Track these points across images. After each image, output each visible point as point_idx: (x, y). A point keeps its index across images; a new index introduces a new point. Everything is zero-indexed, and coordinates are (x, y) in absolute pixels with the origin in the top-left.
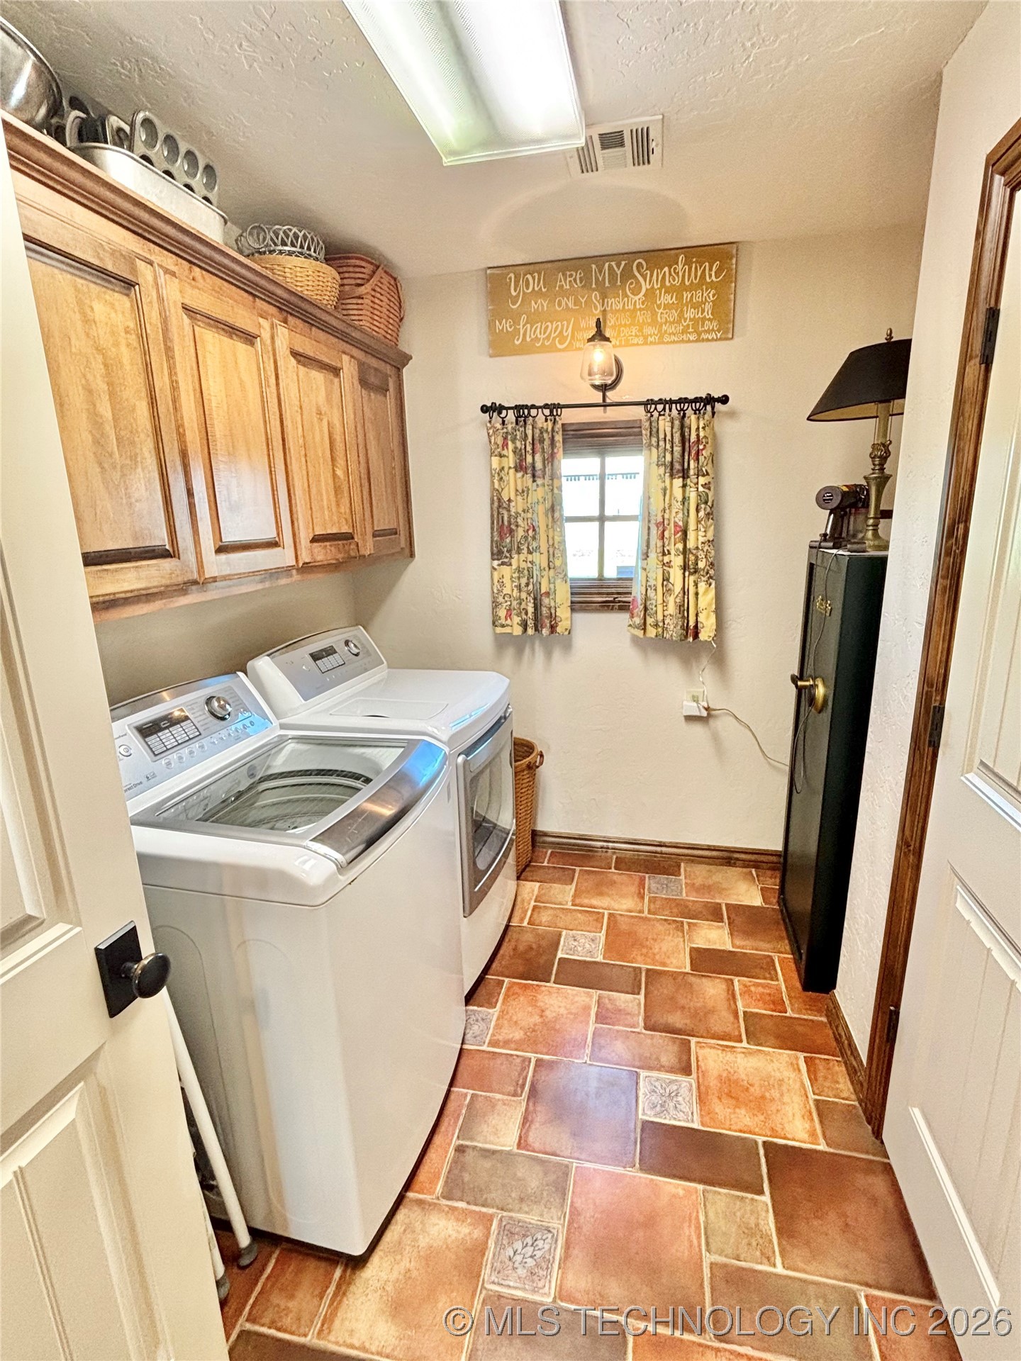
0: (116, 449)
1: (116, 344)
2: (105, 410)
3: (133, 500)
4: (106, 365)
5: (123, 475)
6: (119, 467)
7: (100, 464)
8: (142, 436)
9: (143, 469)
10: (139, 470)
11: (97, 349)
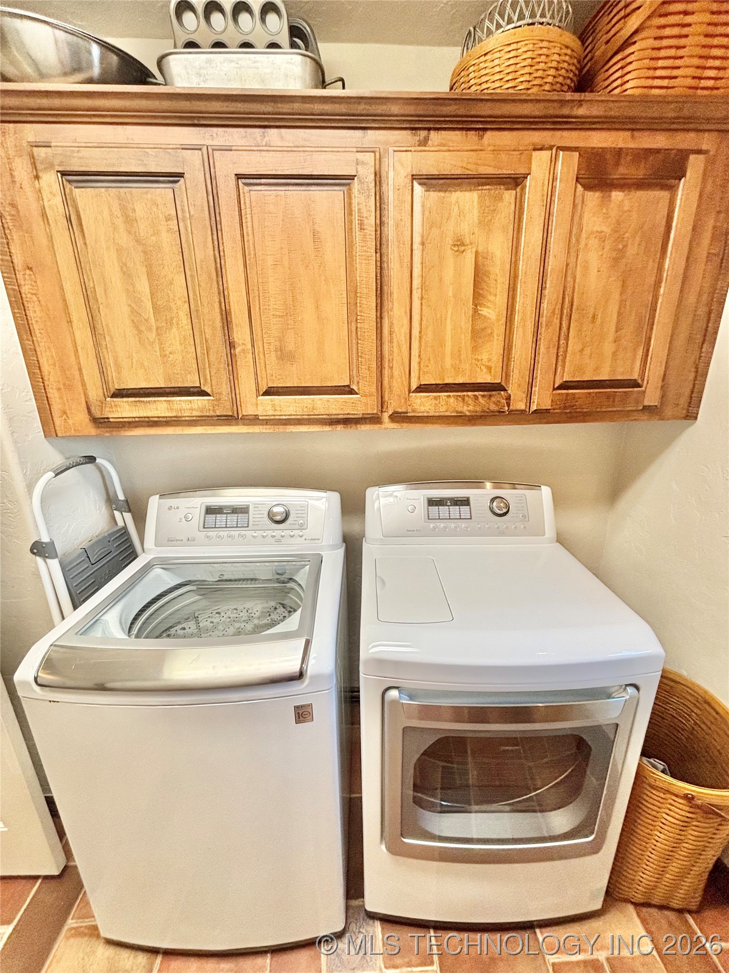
0: (152, 317)
1: (157, 233)
2: (143, 286)
3: (168, 352)
4: (145, 252)
5: (158, 334)
6: (154, 328)
7: (137, 328)
8: (179, 303)
9: (178, 328)
10: (174, 330)
11: (137, 241)
